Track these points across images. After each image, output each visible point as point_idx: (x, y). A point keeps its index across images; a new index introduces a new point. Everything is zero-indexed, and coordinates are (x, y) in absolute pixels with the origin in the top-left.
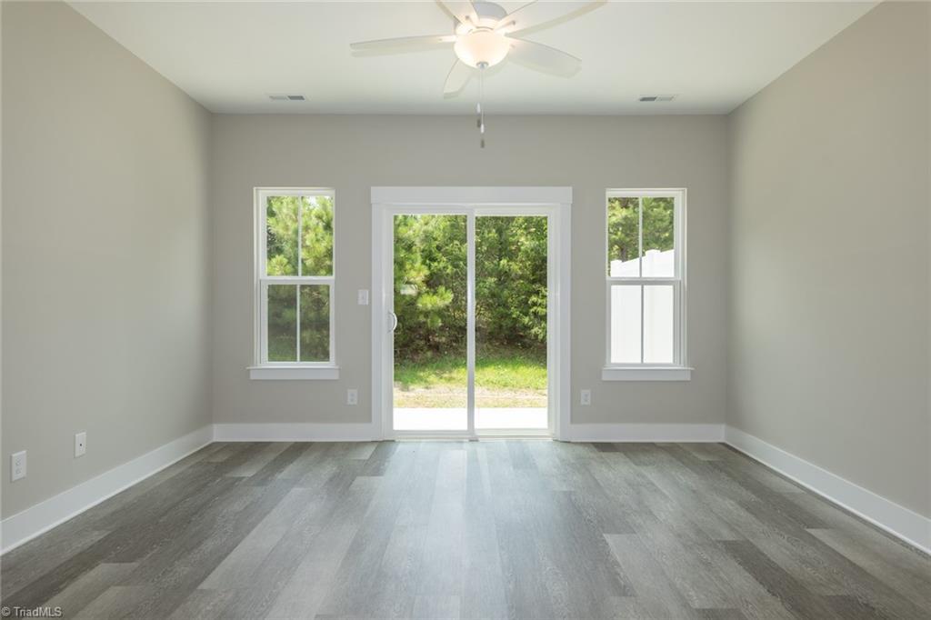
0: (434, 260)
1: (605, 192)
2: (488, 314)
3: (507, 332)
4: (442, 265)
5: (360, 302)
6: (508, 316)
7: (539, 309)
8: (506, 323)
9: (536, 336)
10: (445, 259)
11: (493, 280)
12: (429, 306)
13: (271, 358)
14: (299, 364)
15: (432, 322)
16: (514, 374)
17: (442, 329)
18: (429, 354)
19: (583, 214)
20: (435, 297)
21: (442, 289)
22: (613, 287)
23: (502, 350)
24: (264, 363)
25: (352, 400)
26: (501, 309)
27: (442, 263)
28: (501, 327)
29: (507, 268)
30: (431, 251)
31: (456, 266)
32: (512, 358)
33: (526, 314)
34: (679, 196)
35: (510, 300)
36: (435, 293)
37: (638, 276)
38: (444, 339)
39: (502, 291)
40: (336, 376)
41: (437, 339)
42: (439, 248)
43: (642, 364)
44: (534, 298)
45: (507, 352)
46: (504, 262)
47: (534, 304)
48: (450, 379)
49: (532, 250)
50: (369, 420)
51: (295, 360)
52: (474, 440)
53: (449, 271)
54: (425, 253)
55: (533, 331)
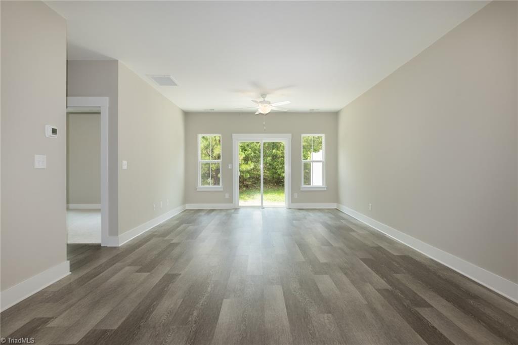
0: (245, 150)
1: (301, 135)
2: (268, 172)
3: (276, 180)
4: (249, 152)
5: (229, 168)
6: (276, 173)
8: (275, 176)
10: (250, 150)
11: (270, 158)
12: (244, 169)
13: (202, 185)
15: (246, 176)
16: (278, 196)
17: (249, 178)
18: (244, 189)
19: (295, 142)
20: (247, 165)
21: (250, 162)
23: (274, 187)
24: (200, 186)
25: (227, 197)
26: (273, 170)
27: (249, 151)
28: (273, 178)
29: (275, 154)
30: (244, 147)
31: (255, 153)
32: (279, 190)
34: (323, 136)
35: (277, 166)
36: (247, 164)
37: (311, 159)
38: (250, 183)
39: (274, 163)
40: (222, 190)
41: (247, 183)
42: (248, 145)
43: (312, 186)
45: (276, 188)
46: (274, 151)
48: (253, 198)
50: (232, 203)
51: (210, 185)
52: (263, 208)
53: (252, 155)
54: (242, 148)
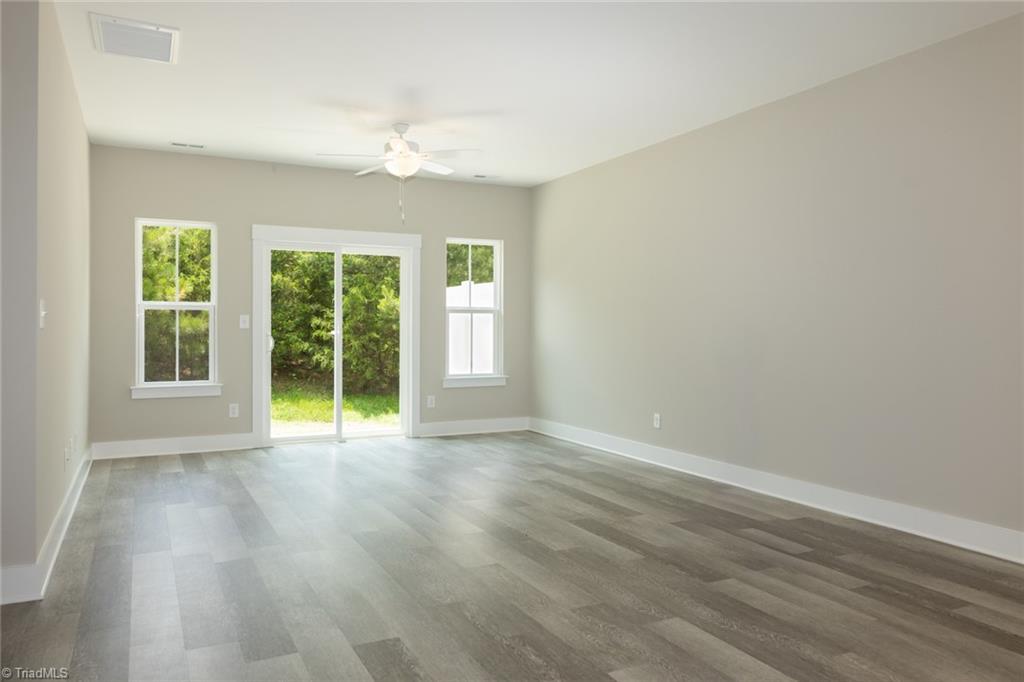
5: (242, 326)
7: (323, 333)
9: (318, 364)
13: (147, 379)
14: (177, 383)
22: (451, 315)
24: (143, 384)
25: (234, 413)
33: (306, 339)
34: (498, 245)
37: (468, 305)
40: (217, 393)
43: (472, 375)
44: (316, 321)
47: (318, 327)
49: (310, 265)
50: (252, 430)
51: (174, 380)
52: (342, 440)
55: (315, 358)
